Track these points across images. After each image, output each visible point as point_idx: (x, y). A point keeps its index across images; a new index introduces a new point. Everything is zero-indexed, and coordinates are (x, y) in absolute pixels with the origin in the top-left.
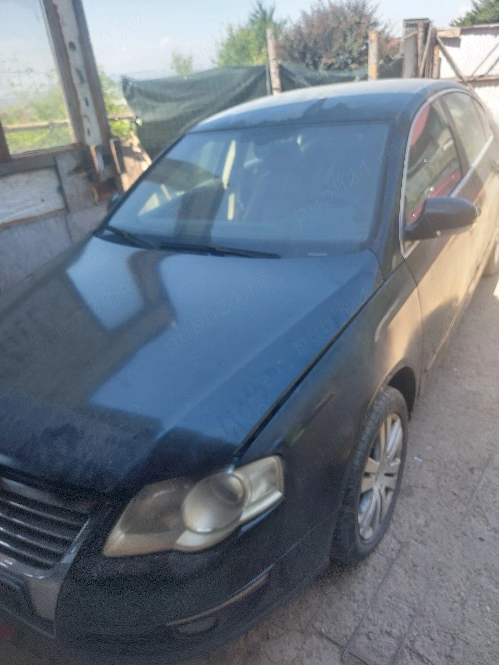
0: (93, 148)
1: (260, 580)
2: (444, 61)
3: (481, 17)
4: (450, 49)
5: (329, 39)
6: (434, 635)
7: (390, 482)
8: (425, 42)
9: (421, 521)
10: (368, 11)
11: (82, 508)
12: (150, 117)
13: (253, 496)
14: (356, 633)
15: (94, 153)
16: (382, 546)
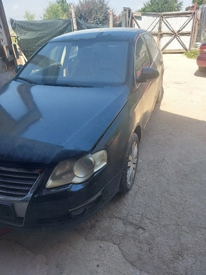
0: (5, 47)
1: (99, 194)
2: (136, 25)
3: (147, 10)
4: (138, 21)
5: (90, 13)
6: (153, 212)
7: (134, 166)
8: (129, 17)
9: (144, 179)
10: (105, 3)
11: (36, 172)
12: (23, 37)
13: (98, 163)
14: (128, 215)
15: (5, 49)
16: (133, 188)
